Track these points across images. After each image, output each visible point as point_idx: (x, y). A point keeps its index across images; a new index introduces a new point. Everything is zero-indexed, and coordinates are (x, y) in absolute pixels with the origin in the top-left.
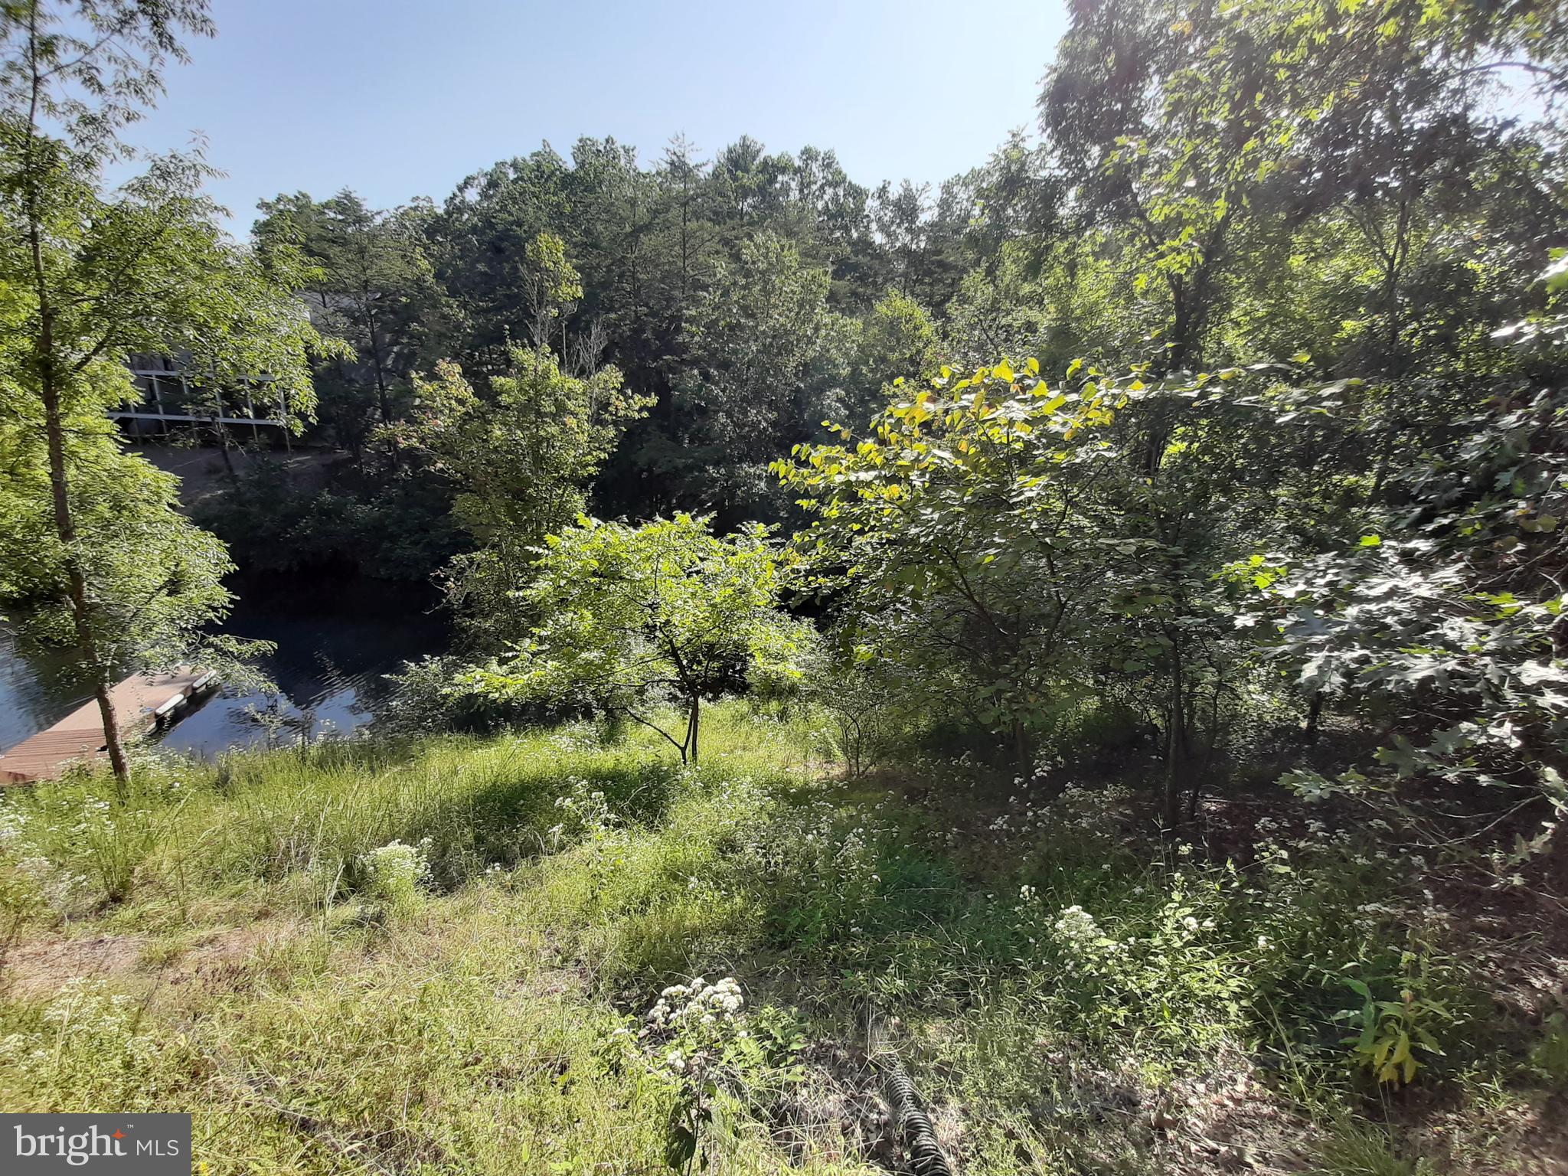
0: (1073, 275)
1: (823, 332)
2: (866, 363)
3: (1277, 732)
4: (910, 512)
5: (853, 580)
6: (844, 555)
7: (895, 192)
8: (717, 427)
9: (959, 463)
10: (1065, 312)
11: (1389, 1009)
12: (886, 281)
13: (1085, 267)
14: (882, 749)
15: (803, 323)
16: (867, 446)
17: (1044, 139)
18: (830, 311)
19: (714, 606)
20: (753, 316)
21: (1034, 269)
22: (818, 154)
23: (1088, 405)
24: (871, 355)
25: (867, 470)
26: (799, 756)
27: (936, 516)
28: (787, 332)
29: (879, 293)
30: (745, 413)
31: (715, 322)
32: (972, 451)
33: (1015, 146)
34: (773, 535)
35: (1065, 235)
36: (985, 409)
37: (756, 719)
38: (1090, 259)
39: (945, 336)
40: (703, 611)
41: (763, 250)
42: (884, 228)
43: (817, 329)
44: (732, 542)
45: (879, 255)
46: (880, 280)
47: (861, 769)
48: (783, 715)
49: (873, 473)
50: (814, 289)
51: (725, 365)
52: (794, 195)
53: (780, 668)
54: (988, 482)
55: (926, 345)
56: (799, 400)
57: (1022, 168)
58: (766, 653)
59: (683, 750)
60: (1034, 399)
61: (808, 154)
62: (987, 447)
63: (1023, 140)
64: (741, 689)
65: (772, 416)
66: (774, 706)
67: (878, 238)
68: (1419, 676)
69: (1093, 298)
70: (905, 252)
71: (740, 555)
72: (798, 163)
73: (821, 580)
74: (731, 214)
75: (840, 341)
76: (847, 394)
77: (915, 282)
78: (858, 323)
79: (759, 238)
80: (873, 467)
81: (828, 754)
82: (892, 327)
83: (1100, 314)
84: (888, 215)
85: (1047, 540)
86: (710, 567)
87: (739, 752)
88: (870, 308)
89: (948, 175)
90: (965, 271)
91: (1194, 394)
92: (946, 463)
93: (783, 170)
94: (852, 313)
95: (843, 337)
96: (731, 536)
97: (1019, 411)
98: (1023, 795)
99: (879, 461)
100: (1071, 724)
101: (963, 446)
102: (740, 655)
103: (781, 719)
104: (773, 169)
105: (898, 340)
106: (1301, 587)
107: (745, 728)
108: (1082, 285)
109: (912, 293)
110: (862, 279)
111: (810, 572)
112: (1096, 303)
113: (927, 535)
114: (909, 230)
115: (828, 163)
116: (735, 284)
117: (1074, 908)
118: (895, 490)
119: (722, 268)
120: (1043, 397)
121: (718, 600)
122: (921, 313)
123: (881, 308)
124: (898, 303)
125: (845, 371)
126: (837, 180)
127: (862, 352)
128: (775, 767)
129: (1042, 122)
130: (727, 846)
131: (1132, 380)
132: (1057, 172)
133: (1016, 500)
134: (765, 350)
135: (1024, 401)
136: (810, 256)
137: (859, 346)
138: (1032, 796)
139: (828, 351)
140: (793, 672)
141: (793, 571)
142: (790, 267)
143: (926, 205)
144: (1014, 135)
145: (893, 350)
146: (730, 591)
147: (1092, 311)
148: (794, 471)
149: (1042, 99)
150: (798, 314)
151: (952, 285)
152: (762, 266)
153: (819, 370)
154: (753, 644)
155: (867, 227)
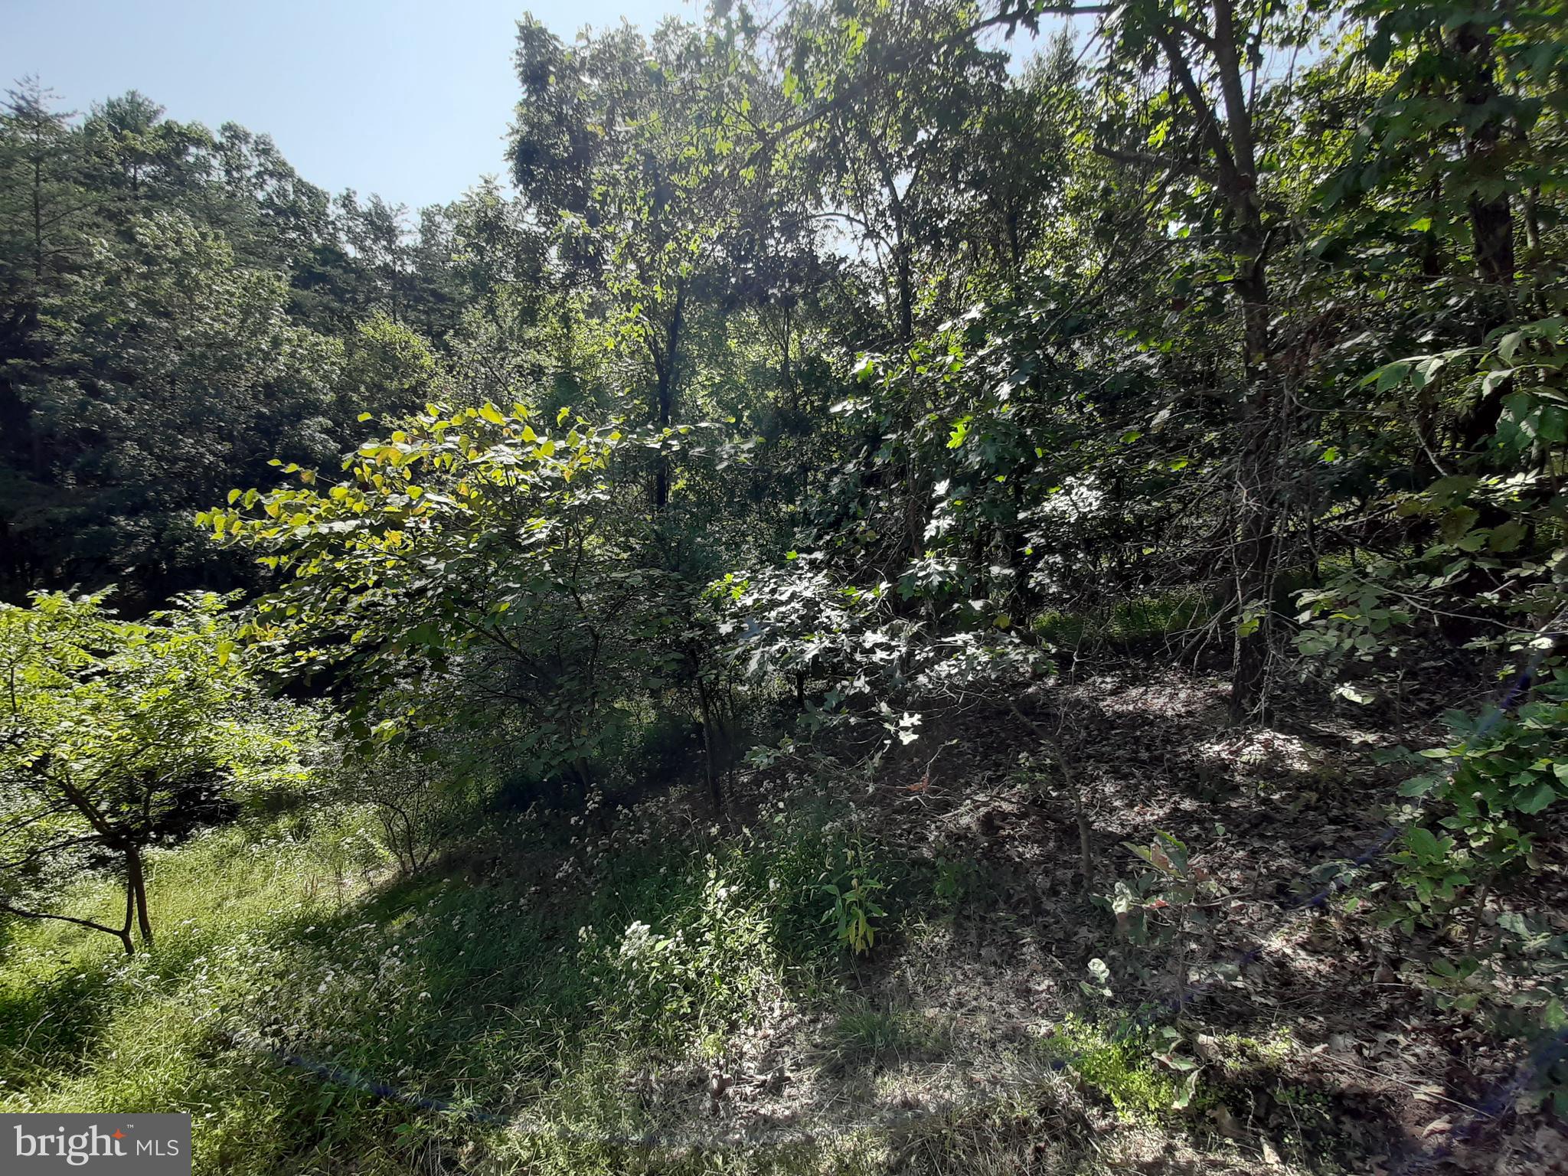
0: (569, 328)
1: (287, 348)
2: (356, 390)
4: (411, 561)
5: (356, 647)
6: (340, 620)
7: (363, 204)
8: (124, 462)
9: (464, 507)
10: (565, 359)
11: (850, 897)
12: (368, 300)
13: (578, 322)
14: (442, 828)
15: (253, 334)
16: (339, 491)
17: (517, 192)
18: (295, 324)
19: (139, 717)
20: (167, 315)
21: (529, 315)
22: (247, 136)
23: (577, 451)
24: (364, 382)
25: (344, 520)
26: (331, 876)
27: (442, 566)
28: (229, 343)
29: (363, 315)
30: (174, 443)
31: (99, 318)
32: (474, 495)
33: (489, 193)
34: (233, 606)
35: (553, 289)
36: (472, 453)
37: (255, 849)
38: (581, 316)
39: (450, 369)
40: (116, 728)
41: (170, 234)
42: (356, 240)
43: (276, 342)
44: (165, 622)
45: (358, 272)
46: (361, 298)
47: (419, 862)
48: (302, 831)
49: (354, 523)
50: (264, 295)
51: (127, 377)
52: (218, 175)
53: (275, 774)
54: (495, 527)
55: (431, 377)
56: (268, 429)
57: (499, 215)
58: (246, 759)
59: (124, 934)
60: (523, 444)
61: (235, 134)
62: (491, 490)
63: (496, 188)
64: (223, 814)
65: (224, 448)
66: (284, 823)
67: (351, 251)
68: (810, 656)
69: (590, 351)
70: (387, 271)
71: (177, 638)
72: (218, 138)
73: (313, 652)
74: (118, 180)
75: (314, 361)
76: (337, 424)
77: (407, 306)
78: (339, 343)
79: (164, 218)
80: (355, 516)
81: (368, 859)
82: (385, 352)
83: (597, 366)
84: (360, 227)
85: (560, 580)
86: (121, 662)
87: (232, 902)
88: (351, 329)
89: (427, 204)
90: (462, 304)
91: (658, 446)
92: (446, 508)
93: (199, 142)
94: (329, 331)
95: (316, 359)
96: (159, 614)
97: (507, 455)
98: (580, 832)
99: (357, 508)
100: (635, 742)
101: (463, 490)
102: (204, 772)
103: (296, 837)
104: (178, 138)
105: (396, 369)
107: (238, 864)
108: (578, 338)
109: (405, 320)
110: (338, 293)
111: (290, 648)
112: (593, 356)
113: (435, 588)
114: (388, 249)
115: (264, 149)
116: (128, 271)
118: (394, 537)
119: (102, 247)
120: (532, 443)
121: (144, 707)
122: (419, 342)
123: (366, 330)
124: (387, 327)
125: (329, 397)
126: (282, 172)
127: (349, 376)
128: (294, 907)
129: (511, 176)
131: (609, 431)
132: (535, 228)
133: (526, 542)
134: (194, 361)
135: (515, 445)
136: (247, 253)
137: (342, 369)
138: (589, 830)
139: (298, 371)
140: (296, 774)
141: (261, 650)
142: (220, 263)
143: (406, 227)
144: (486, 182)
145: (389, 377)
146: (165, 691)
147: (590, 362)
148: (239, 523)
149: (510, 155)
150: (243, 321)
151: (450, 317)
152: (173, 253)
153: (290, 393)
154: (220, 753)
155: (334, 236)
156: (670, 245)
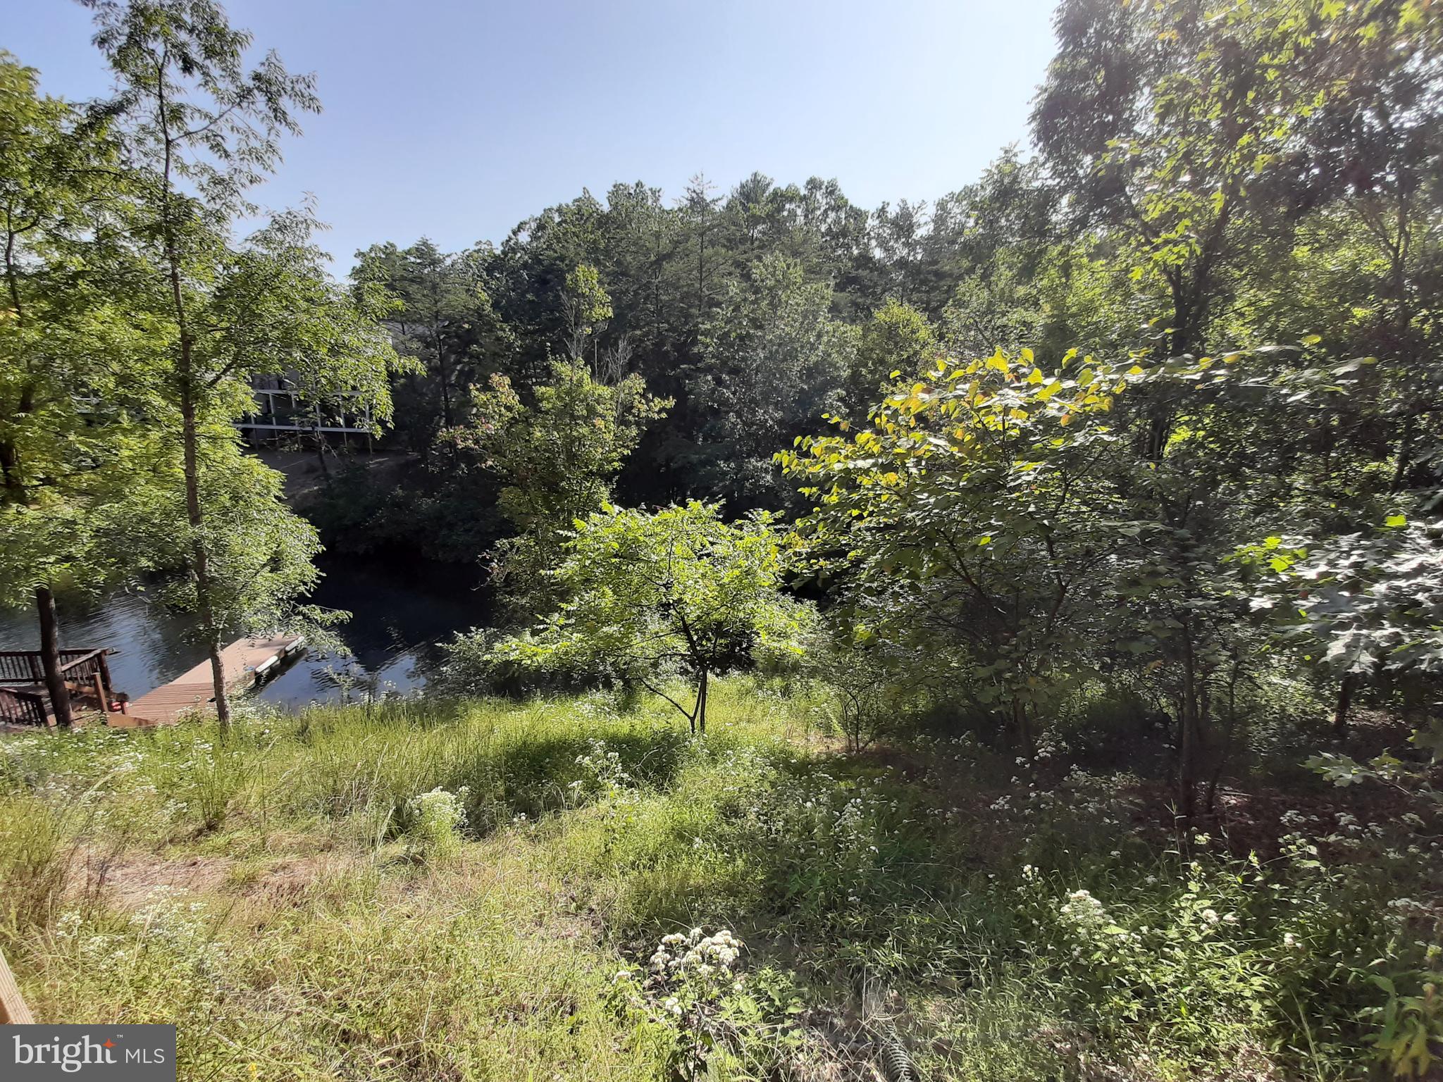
0: (1068, 276)
1: (825, 339)
2: (866, 366)
3: (1303, 726)
4: (906, 496)
5: (851, 562)
6: (844, 540)
7: (893, 211)
8: (728, 426)
9: (955, 450)
10: (1059, 306)
12: (884, 291)
13: (1080, 267)
14: (881, 727)
15: (807, 331)
16: (865, 436)
17: (1036, 152)
18: (832, 320)
19: (722, 586)
20: (761, 327)
21: (1027, 272)
22: (822, 183)
23: (1086, 390)
24: (871, 358)
25: (864, 459)
26: (801, 730)
27: (932, 500)
28: (792, 340)
29: (878, 301)
30: (754, 412)
31: (727, 334)
32: (968, 438)
33: (1008, 161)
34: (777, 521)
35: (1059, 239)
36: (979, 397)
37: (760, 693)
38: (1085, 260)
39: (941, 337)
40: (711, 591)
41: (771, 269)
42: (883, 244)
43: (819, 336)
44: (740, 527)
45: (880, 269)
46: (879, 290)
47: (861, 745)
48: (786, 692)
49: (871, 461)
50: (817, 301)
51: (735, 371)
52: (800, 220)
53: (783, 645)
54: (983, 468)
55: (923, 347)
56: (804, 400)
57: (1015, 180)
58: (770, 630)
59: (692, 719)
60: (1029, 387)
61: (813, 184)
62: (984, 434)
63: (1015, 155)
64: (747, 665)
65: (779, 415)
66: (777, 682)
67: (878, 254)
69: (1089, 295)
70: (902, 264)
71: (746, 539)
72: (803, 192)
73: (822, 562)
74: (744, 239)
75: (841, 346)
76: (848, 394)
77: (912, 290)
78: (858, 330)
79: (768, 259)
80: (871, 456)
81: (828, 729)
82: (891, 332)
83: (1096, 310)
84: (887, 232)
85: (1046, 522)
86: (719, 550)
87: (743, 724)
88: (869, 316)
89: (942, 194)
90: (961, 277)
91: (1197, 377)
92: (941, 450)
93: (791, 200)
94: (853, 321)
95: (843, 343)
96: (739, 522)
97: (1014, 398)
98: (1025, 776)
99: (876, 449)
100: (1076, 710)
101: (958, 434)
102: (744, 634)
103: (783, 695)
104: (780, 198)
105: (896, 344)
106: (1323, 568)
107: (749, 701)
108: (1077, 284)
109: (909, 301)
110: (863, 290)
111: (811, 556)
112: (1092, 301)
113: (923, 519)
114: (906, 244)
115: (831, 190)
116: (745, 300)
117: (1081, 893)
118: (892, 477)
119: (734, 287)
120: (1037, 385)
121: (726, 580)
122: (918, 318)
123: (880, 316)
124: (896, 310)
125: (845, 373)
126: (839, 204)
127: (862, 355)
128: (776, 739)
129: (1033, 137)
130: (730, 811)
131: (1130, 366)
132: (1050, 182)
133: (1012, 484)
134: (771, 357)
135: (1020, 388)
136: (813, 272)
137: (858, 350)
138: (1035, 777)
139: (829, 355)
140: (795, 648)
141: (795, 554)
142: (795, 283)
143: (922, 221)
144: (1006, 152)
145: (890, 353)
146: (737, 572)
147: (1088, 308)
148: (796, 461)
149: (1034, 117)
150: (802, 323)
151: (947, 292)
152: (770, 283)
153: (823, 373)
154: (759, 623)
155: (867, 245)
156: (1245, 139)
